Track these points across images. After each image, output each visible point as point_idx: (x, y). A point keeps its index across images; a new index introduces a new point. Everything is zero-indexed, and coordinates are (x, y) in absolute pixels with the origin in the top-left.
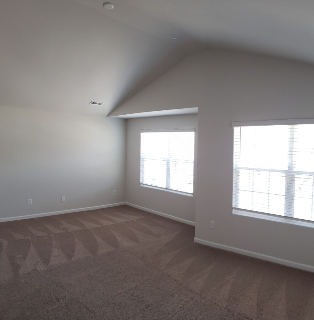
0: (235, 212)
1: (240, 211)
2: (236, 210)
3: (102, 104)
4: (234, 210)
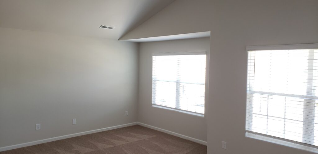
0: (248, 135)
1: (254, 135)
2: (249, 134)
3: (113, 28)
4: (247, 133)
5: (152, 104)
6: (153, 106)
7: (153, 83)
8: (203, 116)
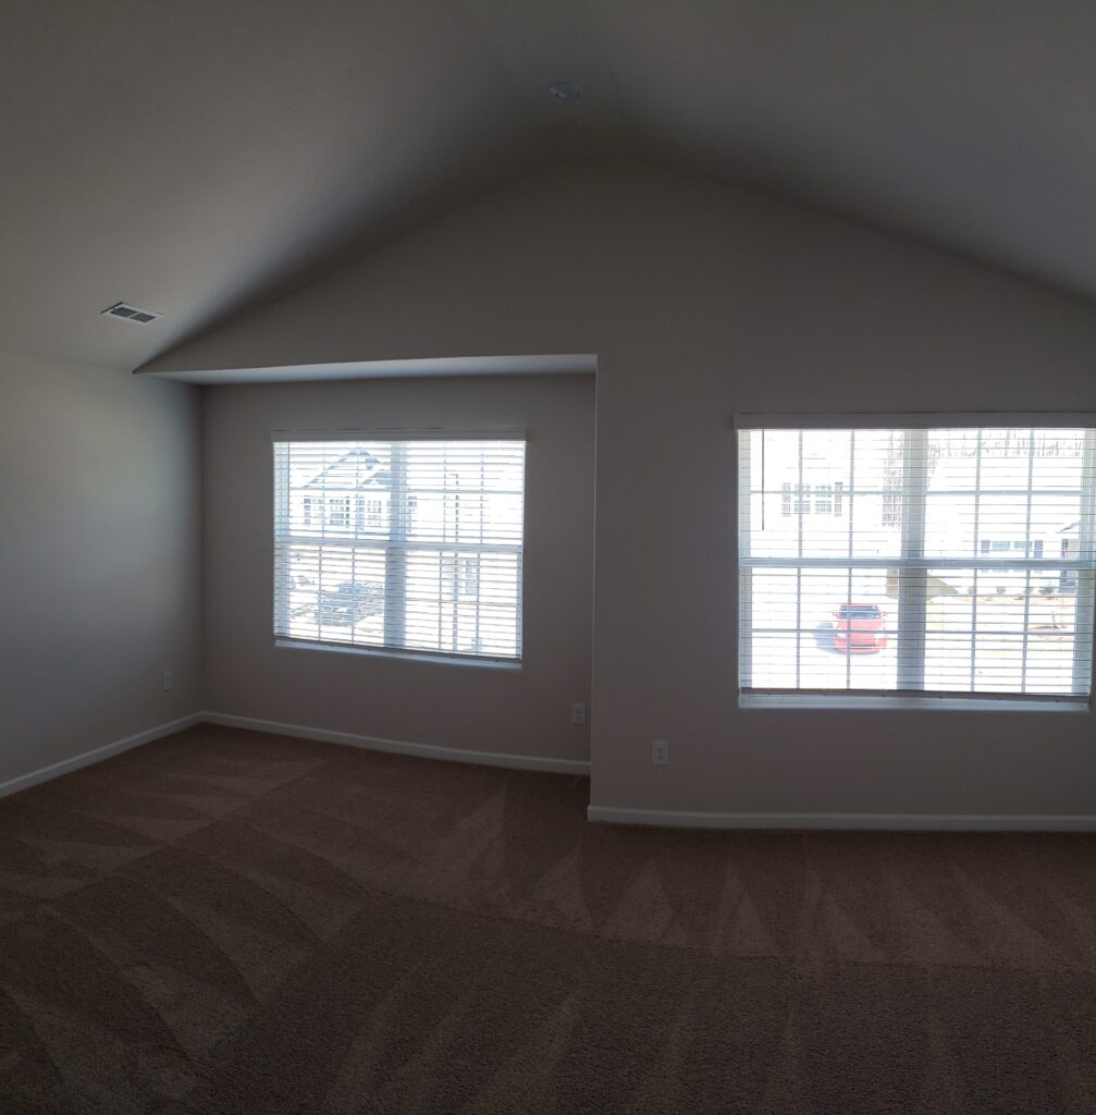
3: (153, 318)
4: (740, 698)
5: (275, 638)
6: (278, 643)
7: (277, 552)
8: (518, 666)
